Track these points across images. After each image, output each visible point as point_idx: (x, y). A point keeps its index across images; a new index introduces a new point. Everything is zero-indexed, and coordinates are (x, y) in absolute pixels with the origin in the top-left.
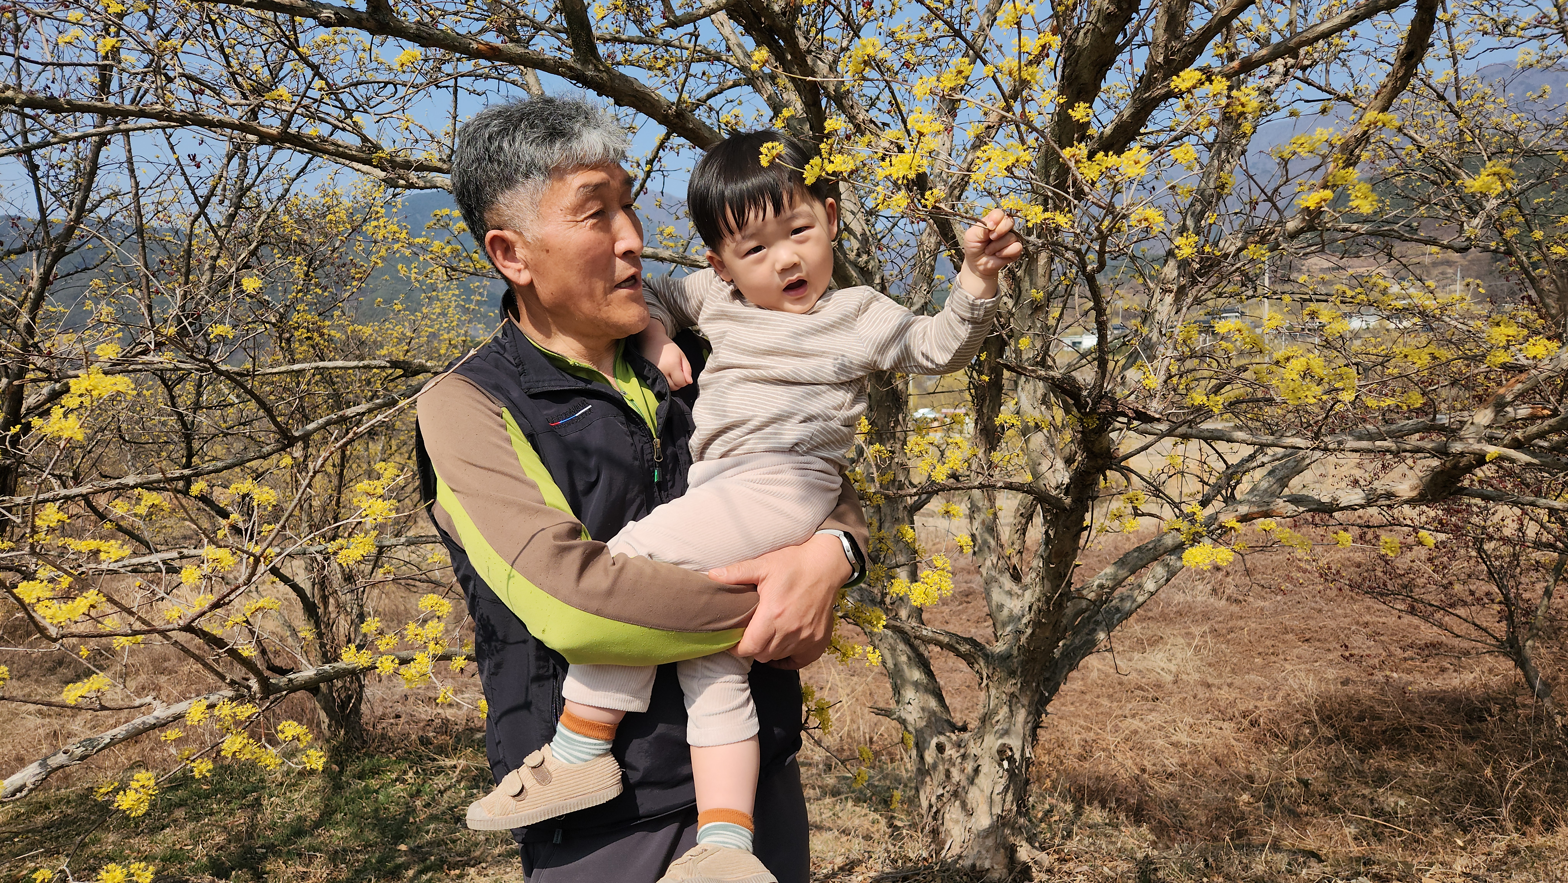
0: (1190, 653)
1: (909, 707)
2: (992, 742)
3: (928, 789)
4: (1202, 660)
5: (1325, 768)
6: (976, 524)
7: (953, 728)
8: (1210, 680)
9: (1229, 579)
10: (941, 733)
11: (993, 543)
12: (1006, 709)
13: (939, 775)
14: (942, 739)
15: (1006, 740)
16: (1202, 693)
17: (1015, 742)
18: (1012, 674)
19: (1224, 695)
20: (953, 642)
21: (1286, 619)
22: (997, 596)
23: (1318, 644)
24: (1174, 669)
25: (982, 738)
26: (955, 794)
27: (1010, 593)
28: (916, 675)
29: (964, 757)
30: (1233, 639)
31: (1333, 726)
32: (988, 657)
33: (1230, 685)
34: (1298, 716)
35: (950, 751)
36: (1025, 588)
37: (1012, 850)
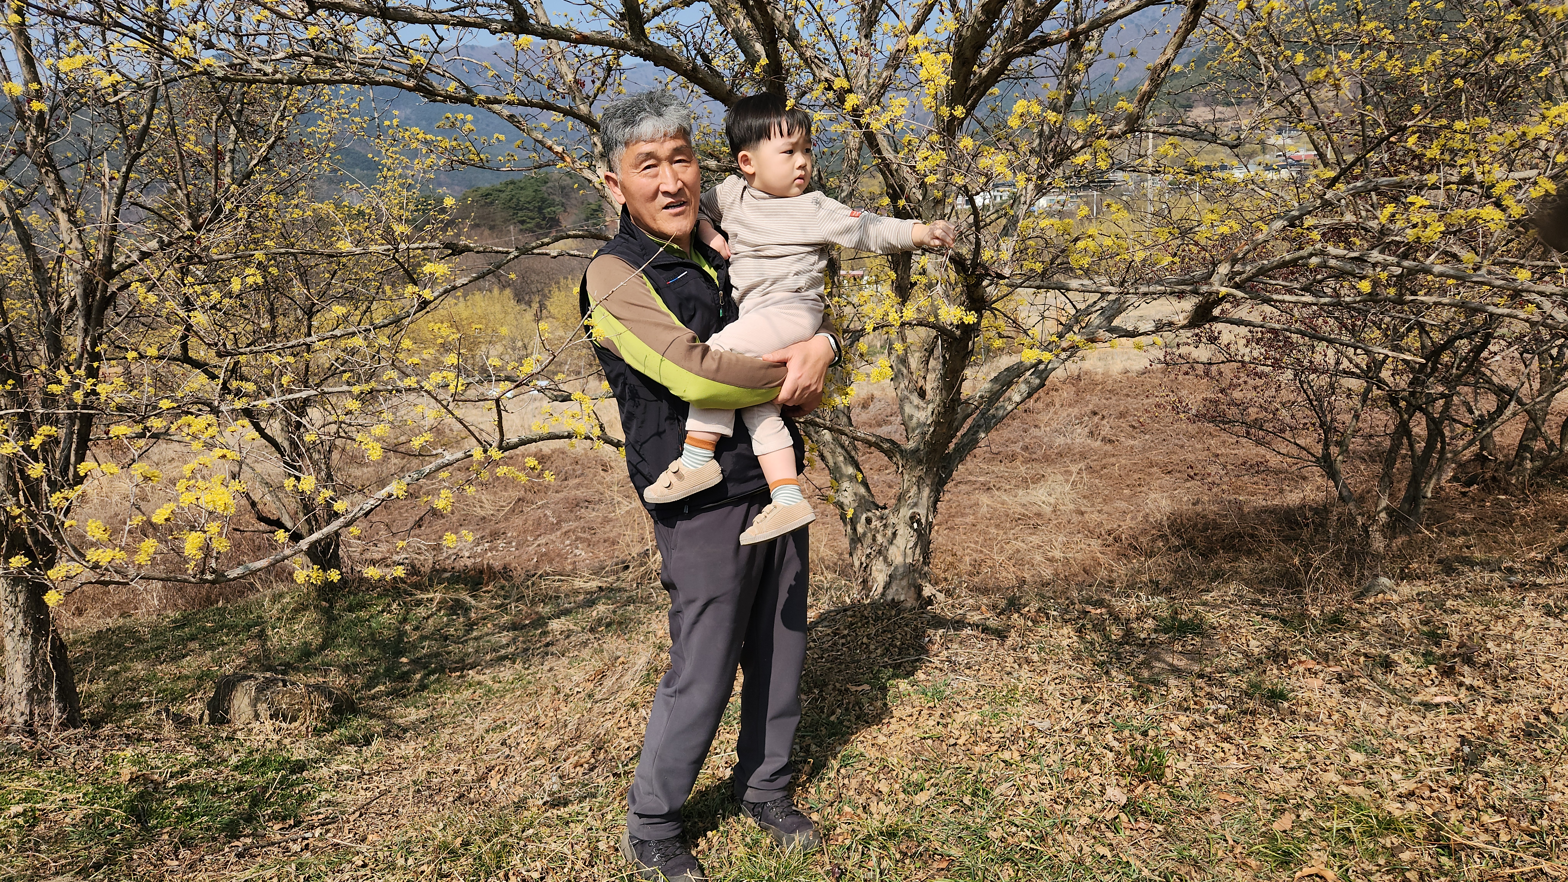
0: (1068, 488)
1: (846, 494)
2: (906, 512)
3: (859, 552)
4: (1078, 493)
5: (1172, 571)
6: (893, 357)
7: (877, 507)
8: (1083, 509)
9: (1105, 422)
10: (869, 511)
11: (905, 371)
12: (915, 488)
13: (868, 540)
14: (870, 514)
15: (915, 510)
16: (1076, 518)
17: (922, 511)
18: (920, 462)
19: (1093, 517)
20: (878, 441)
21: (1153, 455)
22: (908, 409)
23: (1178, 475)
24: (1052, 501)
25: (898, 511)
26: (880, 552)
27: (917, 407)
28: (850, 470)
29: (885, 526)
30: (1106, 474)
31: (1181, 537)
32: (902, 452)
33: (1099, 512)
34: (1153, 532)
35: (875, 523)
36: (928, 403)
37: (919, 589)
